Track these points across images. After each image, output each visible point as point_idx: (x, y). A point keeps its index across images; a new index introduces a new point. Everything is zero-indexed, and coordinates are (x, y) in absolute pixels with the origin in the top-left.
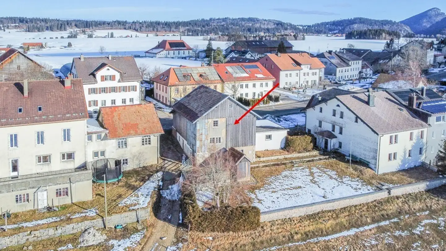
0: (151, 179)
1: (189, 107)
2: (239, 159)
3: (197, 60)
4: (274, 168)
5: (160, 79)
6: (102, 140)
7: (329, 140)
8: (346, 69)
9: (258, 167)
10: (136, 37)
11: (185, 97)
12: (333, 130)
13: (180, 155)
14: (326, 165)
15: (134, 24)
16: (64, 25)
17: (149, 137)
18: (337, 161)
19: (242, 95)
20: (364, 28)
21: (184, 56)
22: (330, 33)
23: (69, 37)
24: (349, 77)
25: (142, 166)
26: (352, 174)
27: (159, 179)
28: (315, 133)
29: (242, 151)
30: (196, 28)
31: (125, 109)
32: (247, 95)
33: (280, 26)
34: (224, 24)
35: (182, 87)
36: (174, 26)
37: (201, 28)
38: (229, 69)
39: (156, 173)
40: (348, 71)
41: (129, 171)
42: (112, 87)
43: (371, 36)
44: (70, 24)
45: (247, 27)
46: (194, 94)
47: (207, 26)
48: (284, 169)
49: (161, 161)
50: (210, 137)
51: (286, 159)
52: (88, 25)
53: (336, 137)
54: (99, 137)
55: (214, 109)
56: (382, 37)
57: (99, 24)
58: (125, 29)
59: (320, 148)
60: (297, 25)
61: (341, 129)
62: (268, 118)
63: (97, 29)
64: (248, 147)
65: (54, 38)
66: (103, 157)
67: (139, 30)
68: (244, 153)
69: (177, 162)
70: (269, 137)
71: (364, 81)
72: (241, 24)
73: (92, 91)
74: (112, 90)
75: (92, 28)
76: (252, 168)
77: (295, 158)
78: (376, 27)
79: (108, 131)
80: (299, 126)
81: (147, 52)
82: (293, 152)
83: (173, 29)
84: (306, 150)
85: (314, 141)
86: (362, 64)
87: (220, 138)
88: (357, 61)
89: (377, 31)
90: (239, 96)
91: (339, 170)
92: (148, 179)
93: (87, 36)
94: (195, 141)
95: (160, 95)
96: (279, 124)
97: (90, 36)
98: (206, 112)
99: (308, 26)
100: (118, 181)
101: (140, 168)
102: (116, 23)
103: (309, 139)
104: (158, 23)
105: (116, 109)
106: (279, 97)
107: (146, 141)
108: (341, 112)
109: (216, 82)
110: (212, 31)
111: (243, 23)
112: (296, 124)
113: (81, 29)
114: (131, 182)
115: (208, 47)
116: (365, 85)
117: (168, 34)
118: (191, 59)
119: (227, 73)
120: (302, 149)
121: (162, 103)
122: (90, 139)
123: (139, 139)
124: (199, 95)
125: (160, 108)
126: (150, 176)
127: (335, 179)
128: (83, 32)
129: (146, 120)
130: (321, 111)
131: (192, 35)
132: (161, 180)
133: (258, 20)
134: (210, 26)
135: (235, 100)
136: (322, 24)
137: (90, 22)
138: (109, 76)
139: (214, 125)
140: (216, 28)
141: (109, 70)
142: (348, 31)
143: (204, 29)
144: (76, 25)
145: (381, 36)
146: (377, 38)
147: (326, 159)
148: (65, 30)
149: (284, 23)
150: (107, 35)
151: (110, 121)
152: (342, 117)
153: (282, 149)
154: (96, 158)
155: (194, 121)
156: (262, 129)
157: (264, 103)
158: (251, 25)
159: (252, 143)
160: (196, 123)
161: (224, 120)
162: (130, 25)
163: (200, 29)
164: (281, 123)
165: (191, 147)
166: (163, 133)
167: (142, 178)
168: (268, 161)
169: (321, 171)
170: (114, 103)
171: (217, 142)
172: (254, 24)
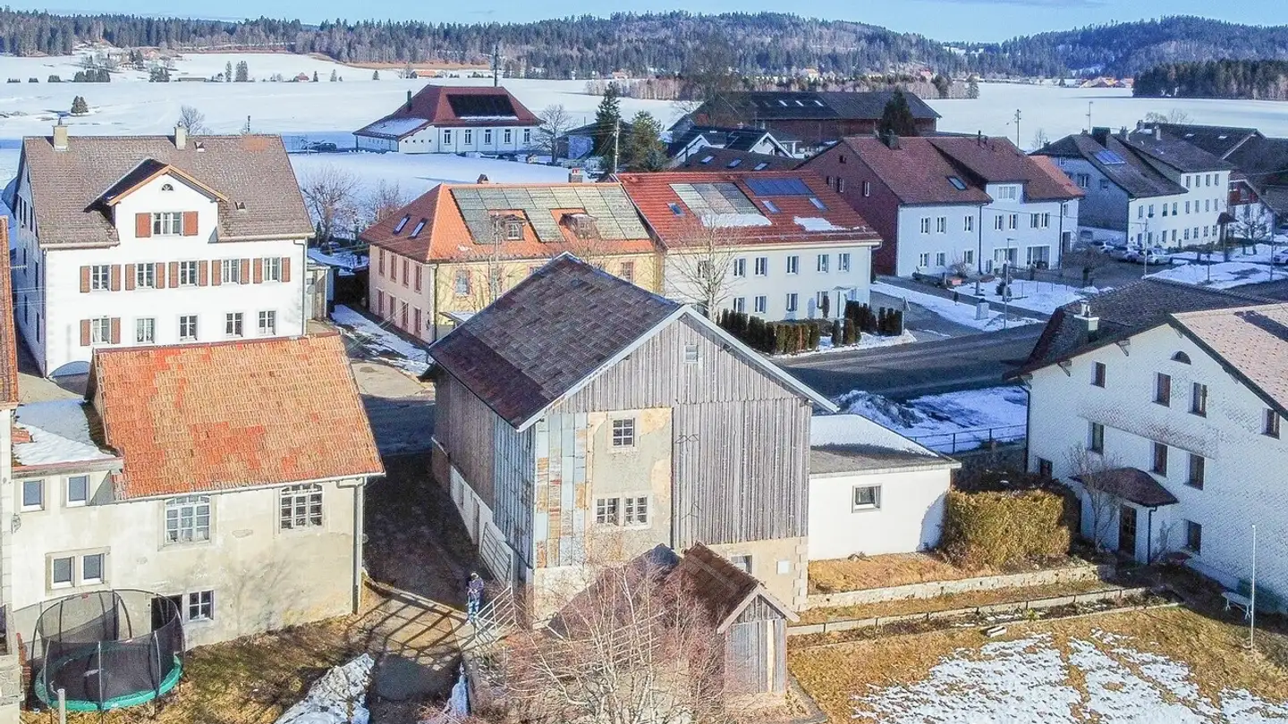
0: (317, 693)
1: (502, 354)
2: (732, 605)
3: (559, 165)
4: (895, 644)
5: (396, 233)
6: (91, 504)
7: (1142, 512)
8: (1165, 206)
9: (820, 638)
10: (333, 79)
11: (489, 309)
12: (1160, 467)
13: (460, 573)
14: (1135, 633)
15: (326, 31)
16: (65, 33)
17: (314, 491)
18: (1186, 612)
19: (740, 302)
20: (1205, 55)
21: (510, 148)
22: (1074, 73)
23: (79, 78)
24: (1180, 236)
25: (279, 626)
26: (1264, 677)
27: (354, 691)
28: (1077, 479)
29: (748, 560)
30: (559, 50)
31: (207, 358)
32: (761, 303)
33: (879, 47)
34: (667, 37)
35: (484, 266)
36: (478, 43)
37: (579, 49)
38: (687, 194)
39: (342, 663)
40: (1175, 213)
41: (219, 647)
42: (184, 265)
43: (1234, 86)
44: (85, 28)
45: (754, 48)
46: (529, 295)
47: (604, 42)
48: (945, 647)
49: (369, 601)
50: (596, 497)
51: (948, 598)
52: (154, 34)
53: (1175, 501)
54: (78, 490)
55: (615, 368)
56: (1277, 88)
57: (195, 32)
58: (292, 49)
59: (1102, 547)
60: (947, 45)
61: (1197, 464)
62: (859, 404)
63: (188, 51)
64: (775, 541)
65: (25, 81)
66: (93, 584)
67: (344, 54)
68: (755, 574)
69: (445, 609)
70: (869, 496)
71: (1244, 253)
72: (733, 36)
73: (96, 277)
74: (184, 274)
75: (170, 47)
76: (791, 642)
77: (988, 597)
78: (1251, 54)
79: (120, 463)
80: (1000, 444)
81: (363, 132)
82: (980, 567)
83: (474, 52)
84: (1039, 559)
85: (1072, 514)
86: (1232, 186)
87: (642, 501)
88: (1212, 174)
89: (1254, 68)
90: (730, 309)
91: (1201, 659)
92: (303, 694)
93: (148, 75)
94: (529, 512)
95: (392, 299)
96: (909, 432)
97: (160, 76)
98: (579, 377)
99: (989, 48)
100: (159, 703)
101: (270, 633)
102: (260, 31)
103: (1051, 506)
104: (417, 31)
105: (169, 360)
106: (899, 314)
107: (301, 510)
108: (1196, 386)
109: (631, 246)
110: (622, 61)
111: (740, 34)
112: (984, 435)
113: (128, 49)
114: (218, 707)
115: (601, 115)
116: (1254, 271)
117: (454, 73)
118: (535, 159)
119: (676, 210)
120: (1020, 553)
121: (401, 333)
122: (34, 495)
123: (263, 501)
124: (551, 303)
125: (391, 354)
126: (312, 677)
127: (1184, 702)
128: (133, 60)
129: (303, 411)
130: (1099, 380)
131: (546, 76)
132: (362, 699)
133: (796, 24)
134: (614, 41)
135: (711, 324)
136: (1043, 39)
137: (162, 25)
138: (171, 217)
139: (617, 442)
140: (638, 51)
141: (171, 189)
142: (1140, 68)
143: (591, 53)
144: (108, 36)
145: (1273, 86)
146: (1255, 92)
147: (1130, 601)
148: (67, 50)
149: (896, 36)
150: (224, 71)
151: (136, 416)
152: (1198, 410)
153: (928, 550)
154: (62, 589)
155: (524, 419)
156: (838, 458)
157: (834, 341)
158: (769, 40)
159: (791, 523)
160: (531, 430)
161: (661, 416)
162: (311, 36)
163: (575, 53)
164: (916, 430)
165: (512, 541)
166: (380, 472)
167: (272, 689)
168: (865, 609)
169: (1115, 664)
170: (193, 332)
171: (629, 519)
172: (782, 36)
